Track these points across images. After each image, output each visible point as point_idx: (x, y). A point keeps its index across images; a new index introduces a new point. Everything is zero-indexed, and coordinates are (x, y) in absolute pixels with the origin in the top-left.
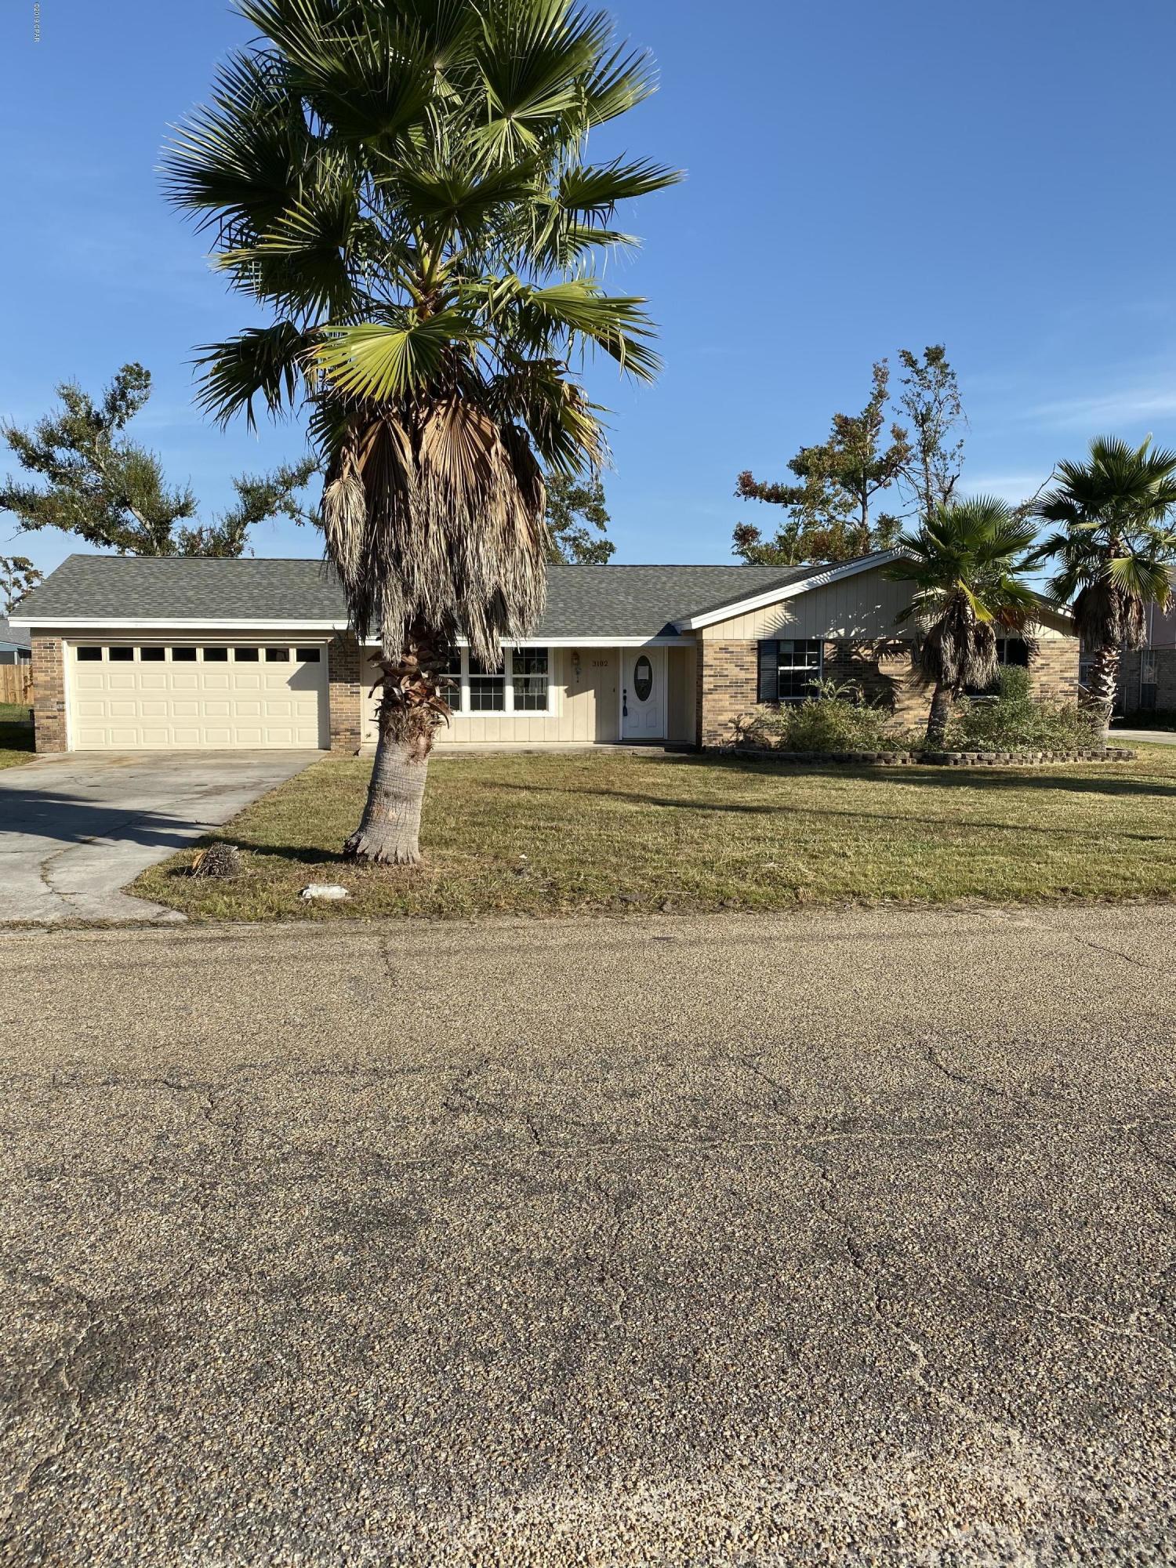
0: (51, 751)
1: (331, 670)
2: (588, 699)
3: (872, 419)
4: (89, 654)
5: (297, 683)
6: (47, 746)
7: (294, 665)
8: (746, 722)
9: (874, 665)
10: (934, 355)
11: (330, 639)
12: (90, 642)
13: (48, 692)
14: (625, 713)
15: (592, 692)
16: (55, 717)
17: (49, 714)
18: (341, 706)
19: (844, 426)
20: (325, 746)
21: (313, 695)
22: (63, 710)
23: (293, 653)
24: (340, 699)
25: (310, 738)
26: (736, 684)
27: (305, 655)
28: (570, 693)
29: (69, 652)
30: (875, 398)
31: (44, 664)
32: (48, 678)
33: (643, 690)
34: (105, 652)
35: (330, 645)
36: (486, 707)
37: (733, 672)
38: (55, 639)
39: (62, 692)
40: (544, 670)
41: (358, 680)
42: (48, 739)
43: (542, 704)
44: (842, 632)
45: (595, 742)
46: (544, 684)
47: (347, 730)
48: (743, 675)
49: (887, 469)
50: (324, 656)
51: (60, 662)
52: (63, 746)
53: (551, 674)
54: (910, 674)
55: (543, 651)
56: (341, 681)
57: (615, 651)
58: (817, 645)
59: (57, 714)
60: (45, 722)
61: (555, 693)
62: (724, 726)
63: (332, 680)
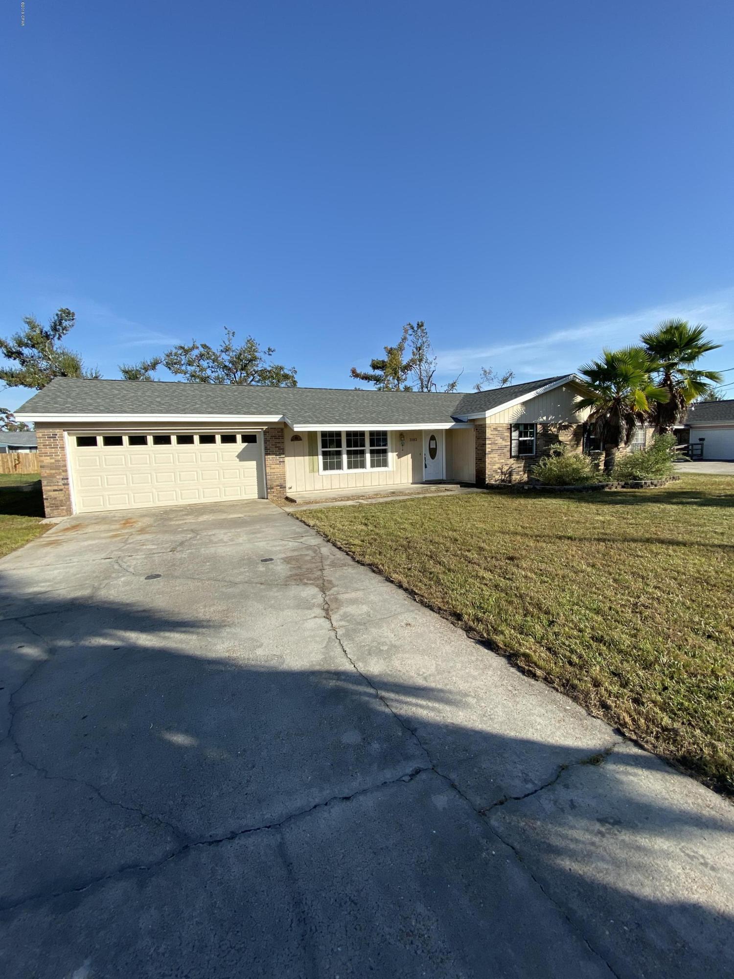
0: (59, 516)
1: (266, 449)
2: (408, 459)
3: (401, 348)
4: (86, 441)
5: (242, 457)
6: (55, 512)
7: (239, 446)
8: (505, 468)
9: (557, 436)
10: (420, 326)
11: (265, 428)
12: (87, 433)
13: (54, 471)
14: (426, 467)
15: (410, 456)
16: (61, 490)
17: (56, 488)
18: (273, 471)
19: (390, 352)
20: (262, 497)
21: (253, 464)
22: (68, 484)
23: (239, 438)
24: (273, 466)
25: (252, 493)
26: (501, 448)
27: (249, 439)
28: (399, 456)
29: (70, 441)
30: (403, 340)
31: (48, 450)
32: (53, 461)
33: (433, 453)
34: (100, 440)
35: (265, 432)
36: (356, 467)
37: (500, 441)
38: (58, 431)
39: (66, 471)
40: (385, 445)
41: (283, 454)
42: (56, 507)
43: (385, 464)
44: (545, 418)
45: (412, 484)
46: (385, 452)
47: (278, 486)
48: (504, 443)
49: (407, 367)
50: (260, 439)
51: (63, 448)
52: (69, 511)
53: (389, 447)
54: (571, 441)
55: (385, 433)
56: (273, 454)
57: (420, 432)
58: (533, 426)
59: (63, 487)
60: (52, 494)
61: (392, 456)
62: (495, 471)
63: (267, 454)
